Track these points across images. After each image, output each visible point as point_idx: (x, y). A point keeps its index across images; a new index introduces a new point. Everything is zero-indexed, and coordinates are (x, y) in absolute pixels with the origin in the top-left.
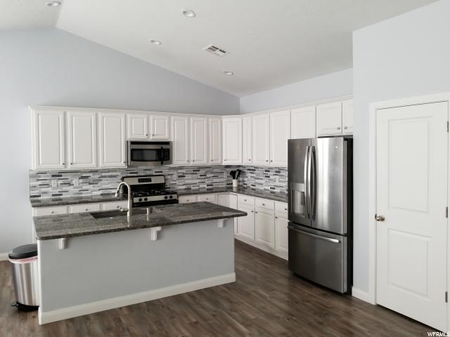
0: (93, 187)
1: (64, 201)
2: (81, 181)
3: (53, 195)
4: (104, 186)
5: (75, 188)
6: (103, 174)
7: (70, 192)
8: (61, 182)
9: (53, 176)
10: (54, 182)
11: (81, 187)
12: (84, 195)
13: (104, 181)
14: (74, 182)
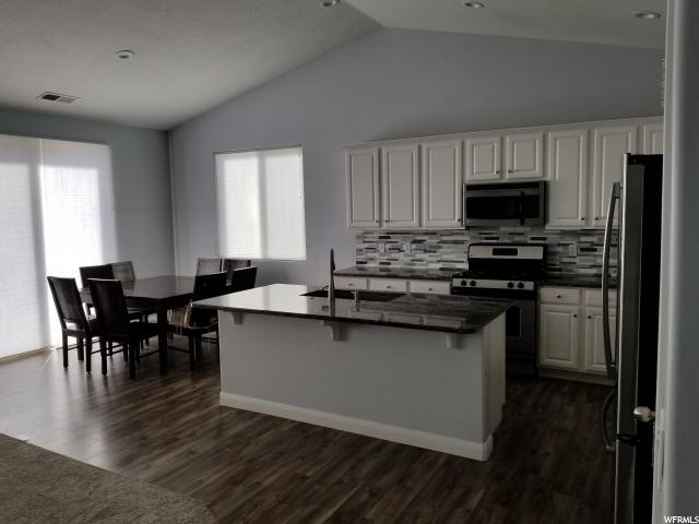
0: (431, 256)
1: (393, 273)
2: (414, 246)
3: (381, 263)
4: (445, 257)
5: (405, 256)
6: (444, 238)
7: (400, 262)
8: (388, 246)
9: (380, 237)
10: (381, 246)
11: (413, 255)
12: (418, 267)
13: (445, 248)
14: (404, 248)
